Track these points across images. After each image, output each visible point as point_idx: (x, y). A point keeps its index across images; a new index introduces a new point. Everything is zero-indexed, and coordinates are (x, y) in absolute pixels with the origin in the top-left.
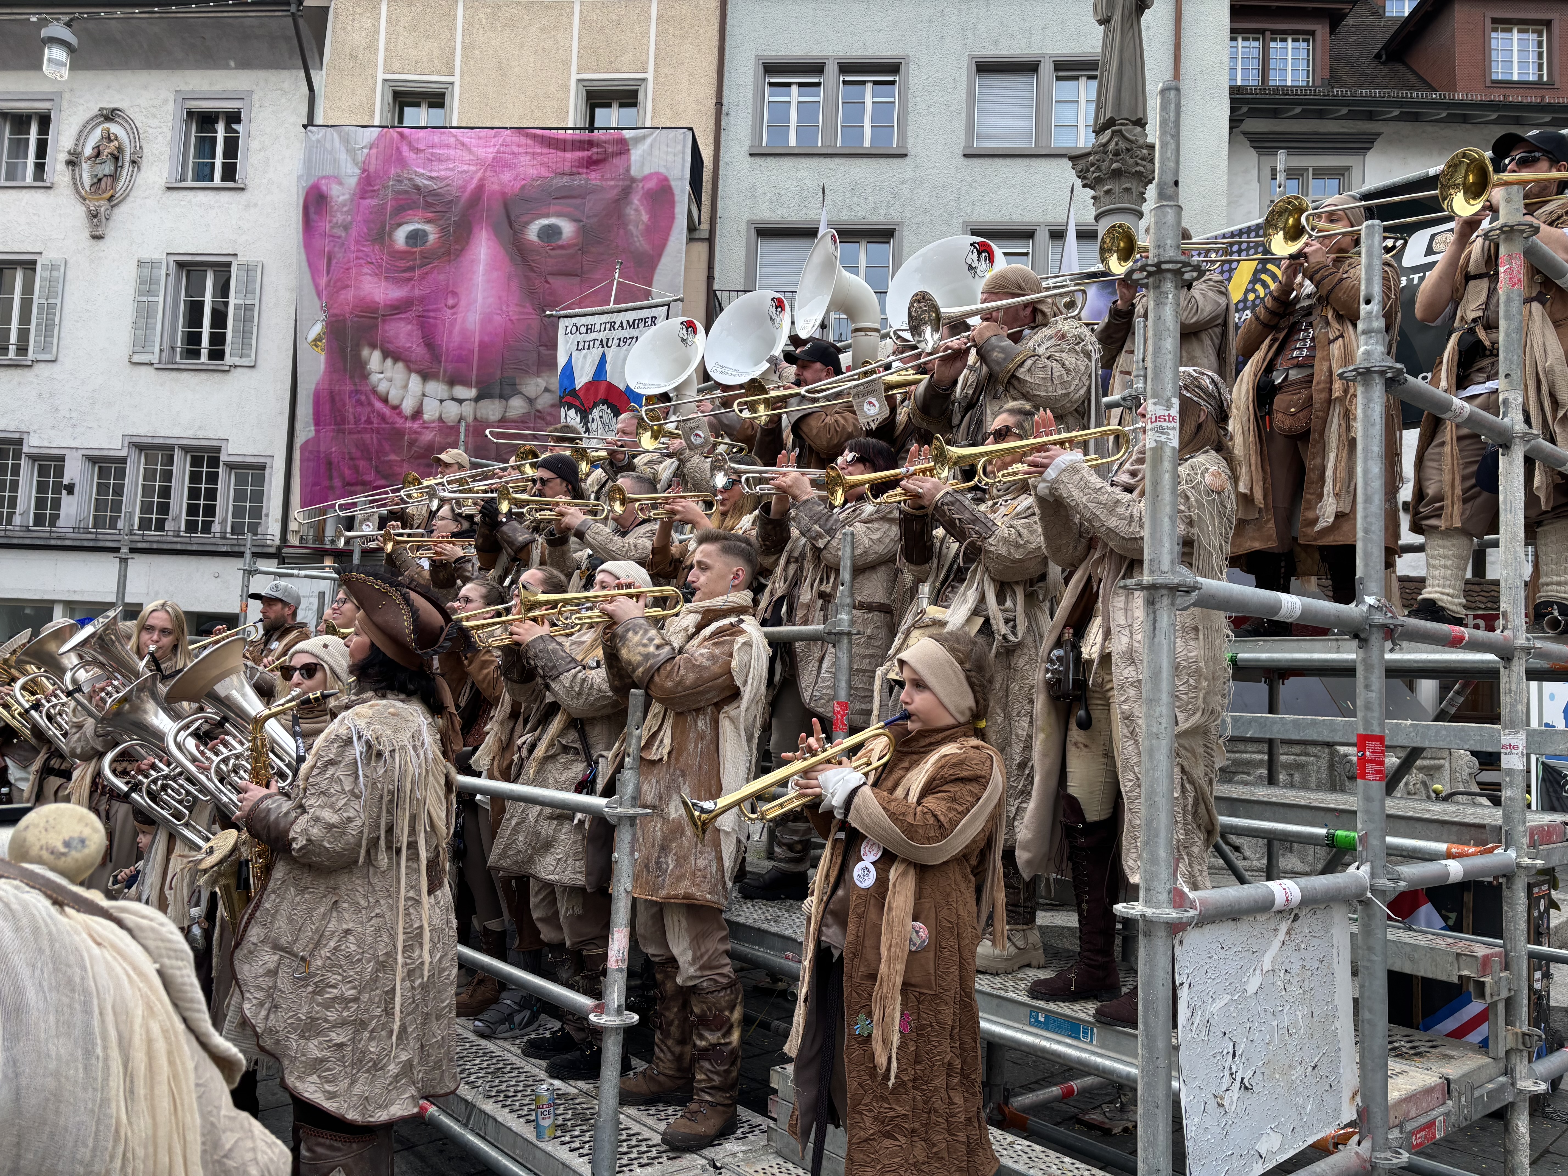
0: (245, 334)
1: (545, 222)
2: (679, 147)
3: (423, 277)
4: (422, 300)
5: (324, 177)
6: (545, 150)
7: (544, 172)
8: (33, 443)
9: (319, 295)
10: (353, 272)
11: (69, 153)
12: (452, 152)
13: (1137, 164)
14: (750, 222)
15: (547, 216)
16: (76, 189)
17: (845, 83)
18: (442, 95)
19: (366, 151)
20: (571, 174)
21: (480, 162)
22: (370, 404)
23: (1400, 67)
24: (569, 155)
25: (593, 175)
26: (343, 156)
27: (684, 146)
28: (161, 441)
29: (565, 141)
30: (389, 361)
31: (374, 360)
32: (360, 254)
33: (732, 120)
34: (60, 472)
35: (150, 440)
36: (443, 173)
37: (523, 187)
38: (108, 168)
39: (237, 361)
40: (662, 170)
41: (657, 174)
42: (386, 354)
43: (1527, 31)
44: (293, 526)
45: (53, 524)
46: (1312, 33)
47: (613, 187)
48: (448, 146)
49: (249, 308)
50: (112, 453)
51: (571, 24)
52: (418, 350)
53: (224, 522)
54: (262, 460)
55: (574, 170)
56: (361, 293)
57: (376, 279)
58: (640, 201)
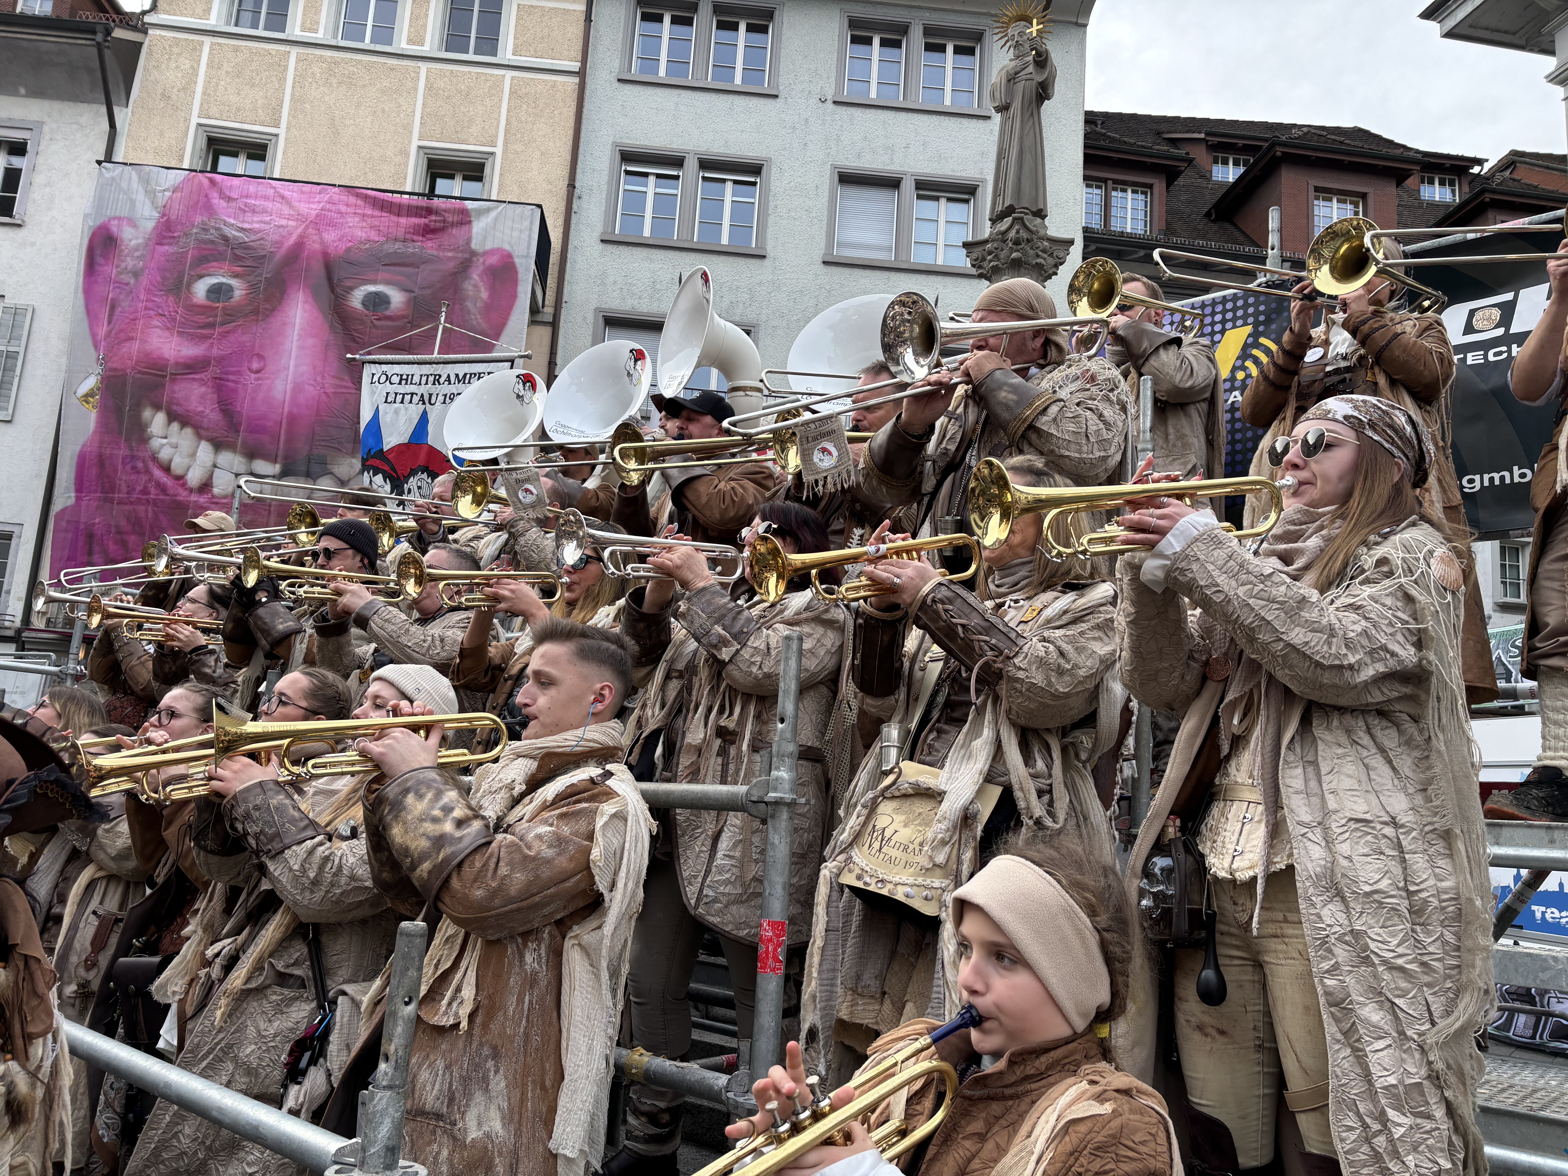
0: (4, 384)
1: (372, 288)
2: (526, 223)
3: (224, 335)
4: (221, 360)
5: (114, 218)
6: (377, 213)
7: (374, 236)
9: (96, 346)
10: (140, 324)
12: (269, 205)
13: (1038, 256)
14: (598, 310)
15: (374, 282)
17: (705, 179)
18: (264, 147)
19: (168, 194)
20: (405, 240)
21: (300, 218)
22: (147, 471)
23: (1228, 226)
24: (403, 220)
25: (430, 244)
26: (140, 197)
27: (532, 223)
29: (400, 206)
30: (175, 426)
31: (157, 422)
32: (150, 305)
33: (584, 203)
36: (256, 226)
37: (348, 250)
40: (507, 247)
41: (499, 250)
42: (172, 417)
43: (1345, 202)
44: (39, 607)
46: (1151, 186)
47: (449, 259)
48: (266, 198)
49: (11, 356)
51: (416, 89)
52: (212, 416)
54: (7, 529)
55: (409, 236)
56: (148, 348)
57: (167, 334)
58: (480, 276)
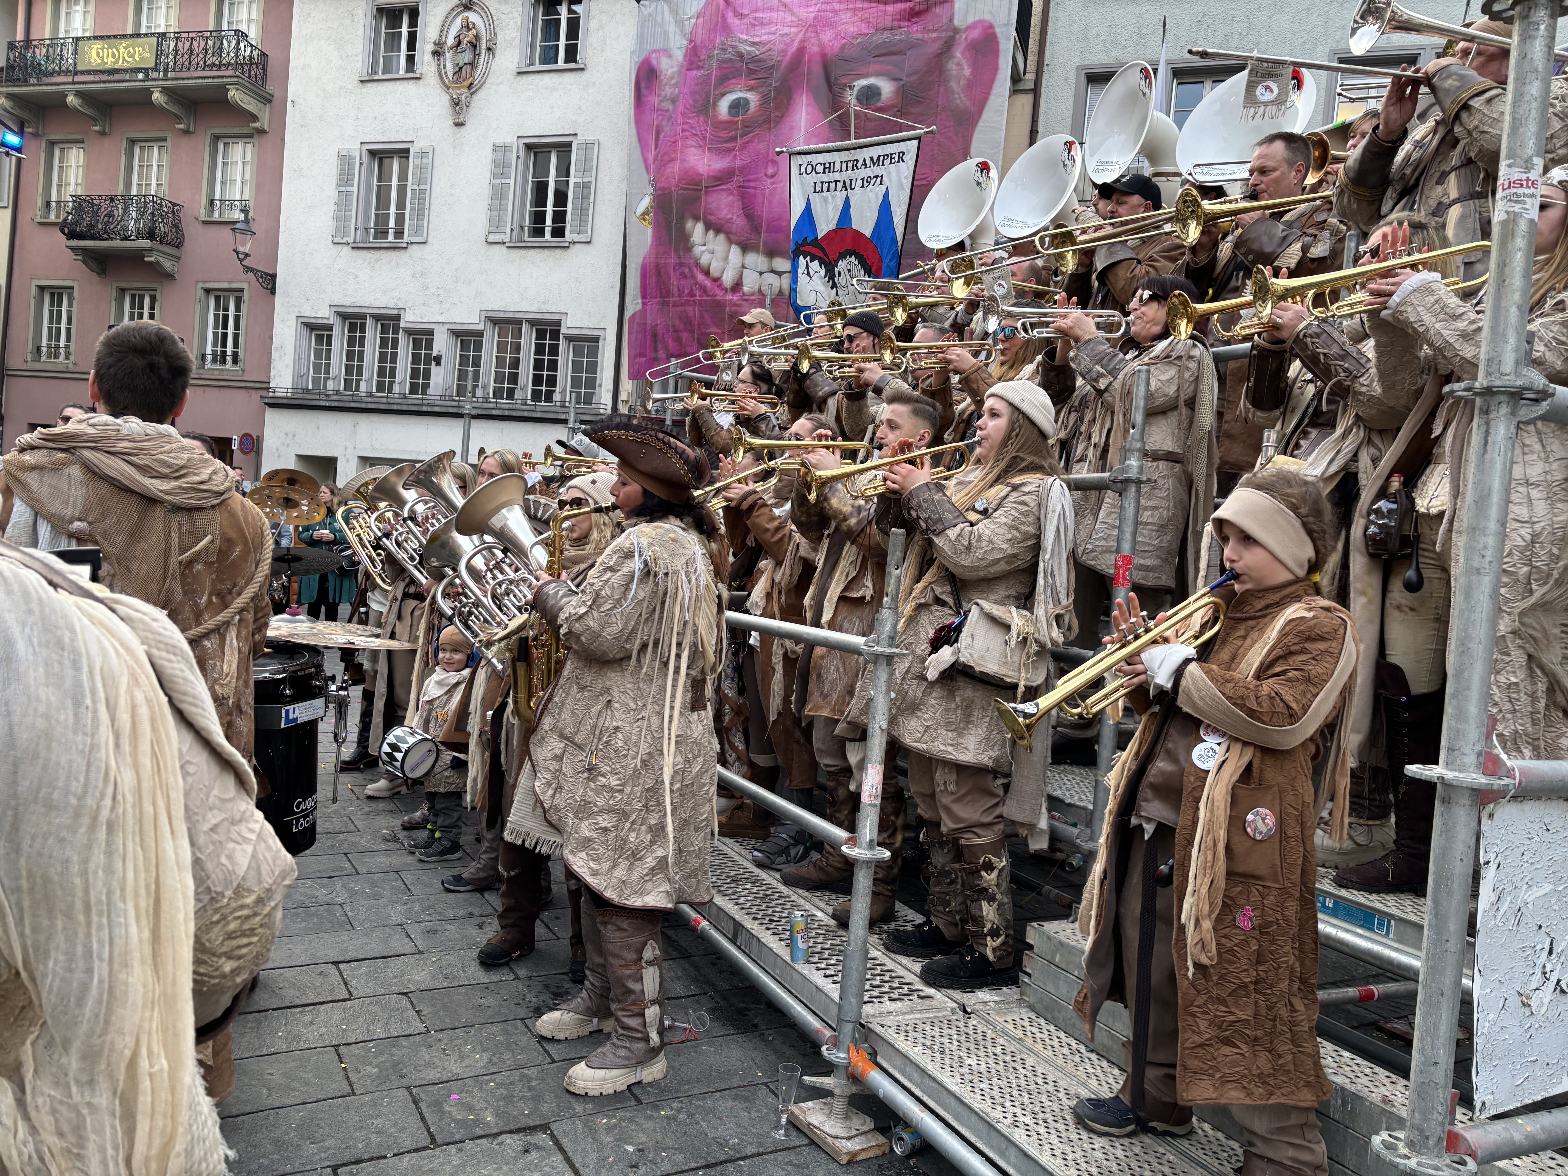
0: (583, 212)
1: (864, 82)
3: (743, 147)
4: (743, 169)
5: (654, 51)
6: (866, 5)
7: (864, 29)
8: (409, 319)
9: (648, 170)
10: (679, 145)
11: (435, 43)
12: (774, 15)
14: (1080, 68)
15: (867, 76)
16: (441, 78)
19: (693, 21)
20: (892, 29)
22: (693, 277)
24: (890, 8)
25: (915, 28)
28: (511, 315)
30: (711, 233)
31: (697, 232)
32: (686, 127)
34: (430, 345)
35: (502, 315)
36: (765, 37)
37: (843, 46)
38: (467, 57)
39: (576, 237)
40: (988, 17)
41: (982, 22)
42: (708, 226)
44: (623, 396)
45: (424, 393)
47: (934, 40)
48: (771, 8)
49: (586, 186)
50: (471, 327)
52: (739, 222)
53: (563, 392)
54: (596, 333)
55: (896, 23)
56: (686, 166)
57: (700, 151)
58: (962, 53)
